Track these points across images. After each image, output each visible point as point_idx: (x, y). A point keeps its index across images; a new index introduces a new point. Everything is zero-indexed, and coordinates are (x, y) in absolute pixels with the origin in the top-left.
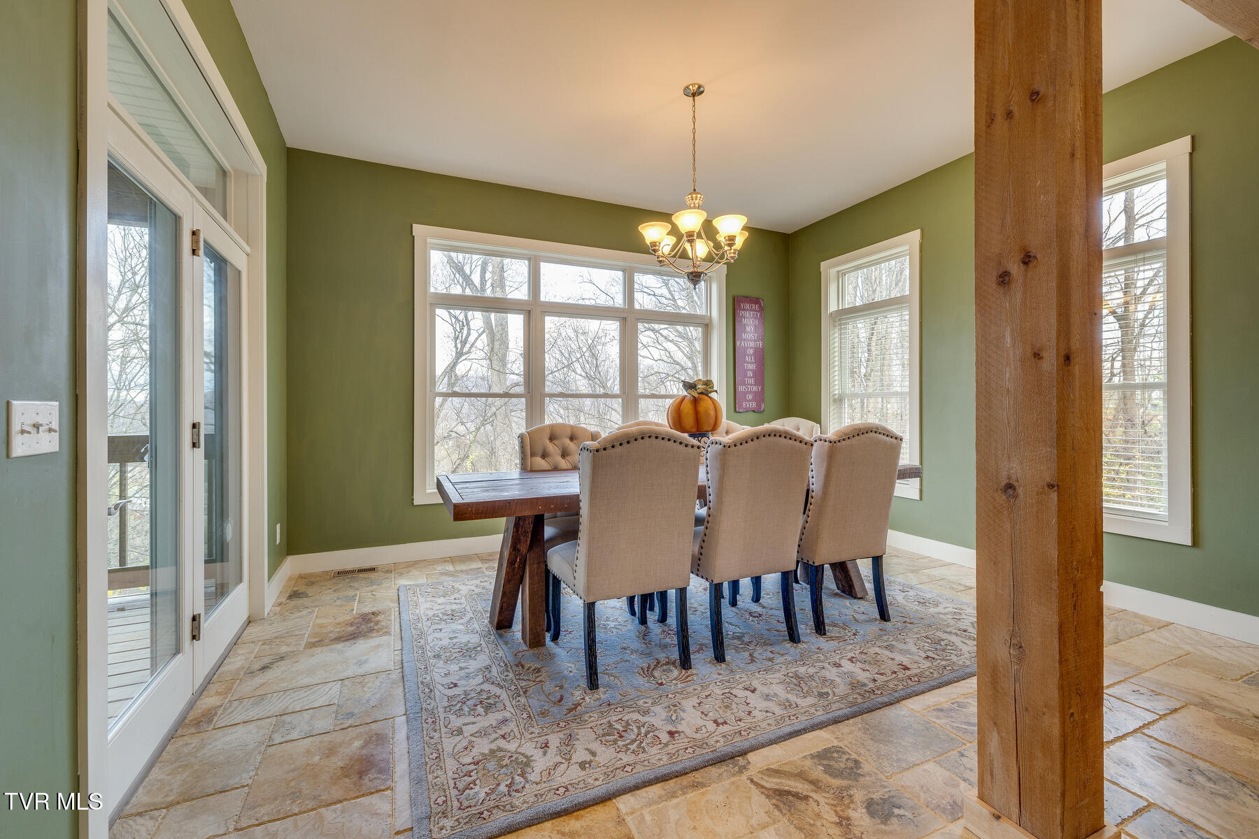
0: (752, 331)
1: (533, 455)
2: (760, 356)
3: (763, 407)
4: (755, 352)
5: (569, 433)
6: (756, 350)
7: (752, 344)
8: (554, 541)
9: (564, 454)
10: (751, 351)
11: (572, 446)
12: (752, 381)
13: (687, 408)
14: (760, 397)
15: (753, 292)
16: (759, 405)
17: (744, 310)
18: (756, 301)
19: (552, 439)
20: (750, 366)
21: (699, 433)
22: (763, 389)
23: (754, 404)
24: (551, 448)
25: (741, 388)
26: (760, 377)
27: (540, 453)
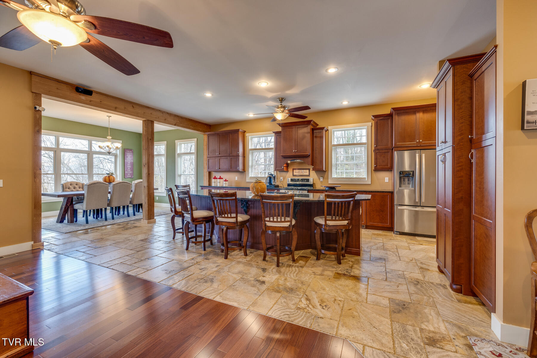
0: (130, 158)
1: (66, 188)
2: (132, 164)
3: (133, 177)
4: (130, 163)
5: (76, 184)
6: (131, 162)
7: (130, 161)
8: (75, 204)
9: (74, 188)
10: (129, 163)
11: (77, 186)
12: (130, 170)
13: (107, 178)
14: (132, 174)
15: (130, 148)
16: (132, 176)
17: (127, 152)
18: (131, 150)
19: (71, 185)
20: (129, 167)
21: (110, 183)
22: (133, 172)
23: (130, 176)
24: (71, 187)
25: (126, 172)
26: (132, 169)
27: (68, 188)
